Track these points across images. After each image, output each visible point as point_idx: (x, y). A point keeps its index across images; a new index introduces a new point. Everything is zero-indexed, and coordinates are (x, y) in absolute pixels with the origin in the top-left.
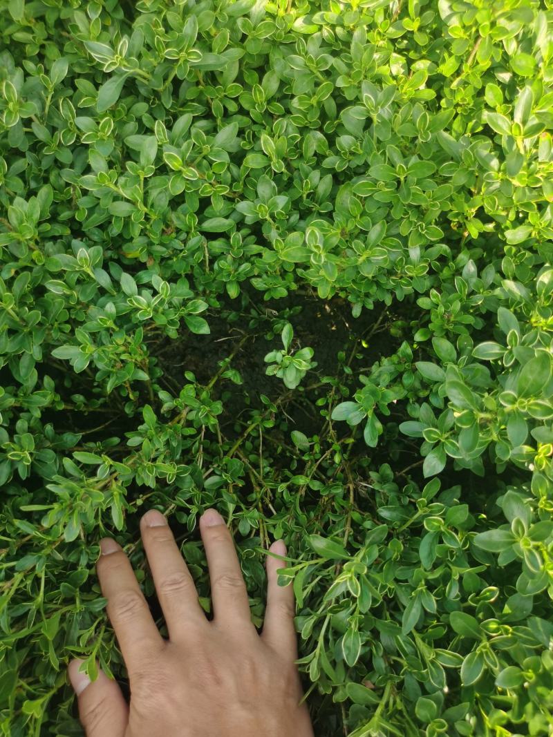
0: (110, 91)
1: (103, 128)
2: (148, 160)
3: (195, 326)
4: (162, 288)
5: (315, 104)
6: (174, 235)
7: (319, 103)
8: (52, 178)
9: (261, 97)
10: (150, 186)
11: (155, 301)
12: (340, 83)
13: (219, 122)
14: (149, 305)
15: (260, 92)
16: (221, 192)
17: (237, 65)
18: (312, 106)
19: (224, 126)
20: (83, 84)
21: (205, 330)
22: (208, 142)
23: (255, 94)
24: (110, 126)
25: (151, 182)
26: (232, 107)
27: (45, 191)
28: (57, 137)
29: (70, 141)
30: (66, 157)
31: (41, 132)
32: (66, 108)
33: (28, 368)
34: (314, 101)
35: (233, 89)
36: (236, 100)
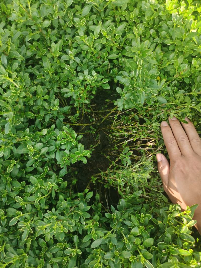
0: (86, 10)
1: (83, 22)
2: (97, 33)
3: (105, 87)
4: (95, 75)
5: (152, 19)
6: (99, 59)
7: (153, 19)
8: (62, 37)
9: (133, 16)
10: (96, 42)
11: (92, 79)
12: (161, 14)
13: (118, 24)
14: (90, 80)
15: (133, 15)
16: (116, 46)
17: (127, 5)
18: (151, 20)
19: (119, 25)
20: (78, 7)
21: (109, 88)
22: (115, 30)
23: (131, 15)
24: (85, 22)
25: (96, 41)
26: (123, 19)
27: (60, 42)
28: (67, 24)
29: (70, 25)
30: (69, 31)
31: (62, 22)
32: (70, 14)
33: (52, 95)
34: (152, 18)
35: (124, 13)
36: (124, 16)
